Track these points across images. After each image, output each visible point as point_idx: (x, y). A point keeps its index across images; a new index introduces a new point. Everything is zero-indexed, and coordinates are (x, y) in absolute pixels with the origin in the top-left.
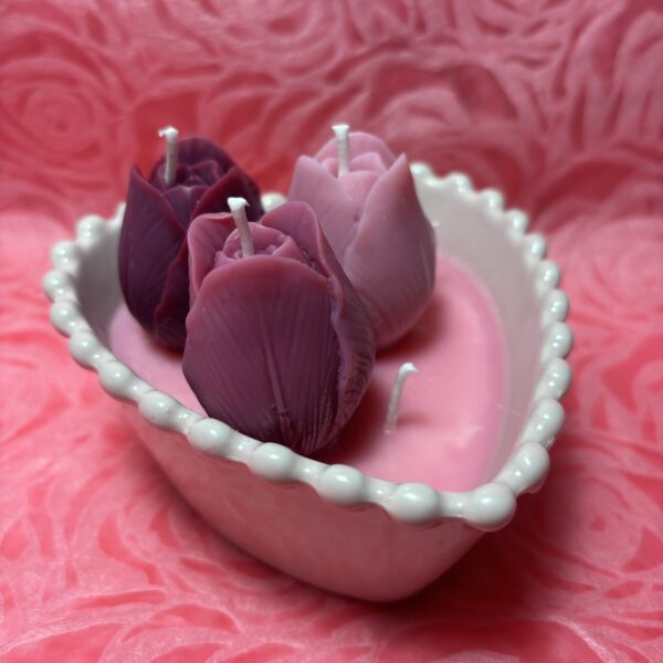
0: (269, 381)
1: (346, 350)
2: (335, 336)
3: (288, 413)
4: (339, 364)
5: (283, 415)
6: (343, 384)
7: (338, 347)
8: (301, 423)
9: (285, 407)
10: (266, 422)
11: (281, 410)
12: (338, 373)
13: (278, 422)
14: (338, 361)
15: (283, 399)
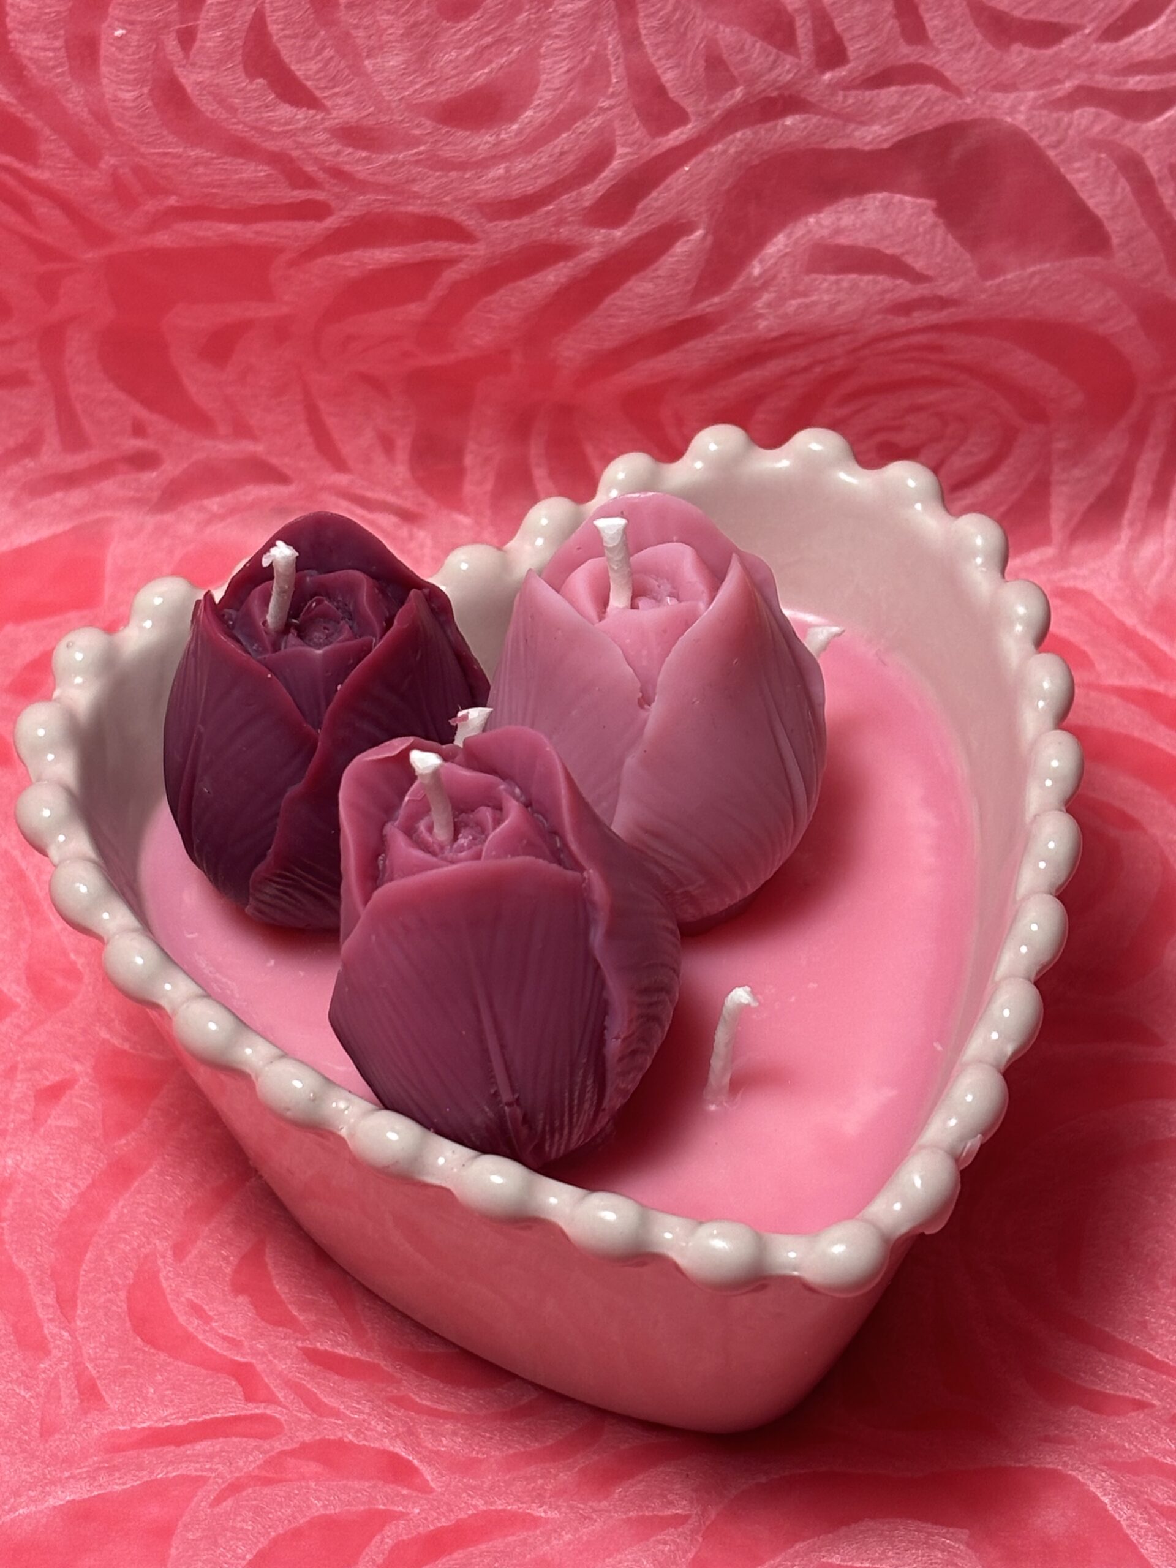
0: (485, 1051)
1: (617, 991)
2: (598, 967)
3: (518, 1099)
4: (605, 1013)
5: (509, 1104)
6: (614, 1046)
7: (603, 985)
8: (541, 1116)
9: (514, 1091)
10: (482, 1116)
11: (506, 1096)
12: (605, 1028)
13: (501, 1117)
14: (603, 1009)
15: (509, 1077)
